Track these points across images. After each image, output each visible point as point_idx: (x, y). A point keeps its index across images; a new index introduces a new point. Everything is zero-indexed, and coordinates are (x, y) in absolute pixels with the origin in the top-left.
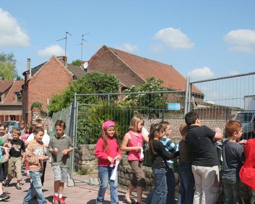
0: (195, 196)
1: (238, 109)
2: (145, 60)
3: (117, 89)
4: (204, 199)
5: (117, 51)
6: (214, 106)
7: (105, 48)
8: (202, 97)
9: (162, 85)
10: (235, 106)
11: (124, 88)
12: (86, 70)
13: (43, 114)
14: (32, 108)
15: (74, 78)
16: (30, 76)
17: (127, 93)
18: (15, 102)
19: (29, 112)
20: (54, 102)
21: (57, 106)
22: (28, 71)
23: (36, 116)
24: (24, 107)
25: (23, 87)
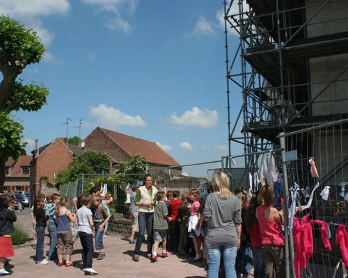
1: (205, 179)
2: (133, 139)
3: (109, 164)
5: (108, 132)
7: (98, 128)
11: (114, 164)
12: (83, 148)
13: (50, 185)
14: (40, 180)
15: (74, 155)
16: (38, 155)
17: (117, 168)
18: (21, 175)
19: (38, 183)
20: (60, 176)
21: (63, 180)
22: (36, 150)
23: (44, 187)
24: (32, 179)
25: (31, 163)
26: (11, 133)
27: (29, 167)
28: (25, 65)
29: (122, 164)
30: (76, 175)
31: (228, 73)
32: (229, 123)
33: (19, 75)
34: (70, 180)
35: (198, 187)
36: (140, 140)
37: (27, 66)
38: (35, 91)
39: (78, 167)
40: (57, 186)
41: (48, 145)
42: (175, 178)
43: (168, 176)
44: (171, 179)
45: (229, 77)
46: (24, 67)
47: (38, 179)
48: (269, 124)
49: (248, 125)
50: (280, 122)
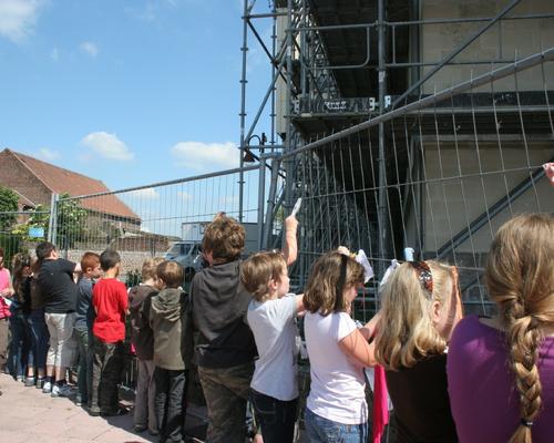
0: (50, 353)
1: (177, 239)
2: (65, 172)
3: (16, 208)
4: (59, 357)
5: (24, 158)
6: (148, 234)
7: (7, 151)
8: (139, 223)
9: (79, 206)
10: (172, 235)
11: (26, 208)
17: (31, 215)
29: (39, 209)
31: (247, 10)
32: (243, 115)
35: (166, 251)
42: (128, 234)
43: (117, 231)
44: (123, 237)
45: (247, 18)
48: (347, 105)
49: (297, 106)
50: (373, 104)
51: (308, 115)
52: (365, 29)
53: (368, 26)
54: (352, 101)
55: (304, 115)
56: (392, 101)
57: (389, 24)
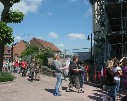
2: (45, 42)
3: (39, 50)
5: (37, 39)
7: (34, 38)
9: (51, 49)
11: (41, 50)
12: (29, 44)
13: (18, 57)
14: (15, 55)
15: (27, 47)
16: (14, 46)
18: (7, 53)
19: (14, 56)
20: (22, 53)
21: (23, 55)
22: (13, 44)
23: (16, 57)
24: (12, 54)
25: (11, 49)
26: (8, 31)
27: (11, 50)
28: (14, 3)
29: (43, 50)
30: (29, 53)
33: (11, 7)
34: (27, 55)
36: (48, 42)
37: (15, 3)
38: (19, 14)
39: (30, 50)
40: (21, 57)
41: (17, 43)
46: (14, 4)
47: (14, 55)
48: (116, 33)
49: (107, 33)
50: (121, 32)
51: (109, 34)
52: (119, 19)
53: (120, 18)
54: (117, 32)
55: (108, 35)
56: (125, 32)
57: (124, 18)
